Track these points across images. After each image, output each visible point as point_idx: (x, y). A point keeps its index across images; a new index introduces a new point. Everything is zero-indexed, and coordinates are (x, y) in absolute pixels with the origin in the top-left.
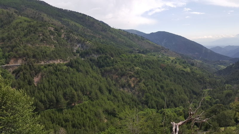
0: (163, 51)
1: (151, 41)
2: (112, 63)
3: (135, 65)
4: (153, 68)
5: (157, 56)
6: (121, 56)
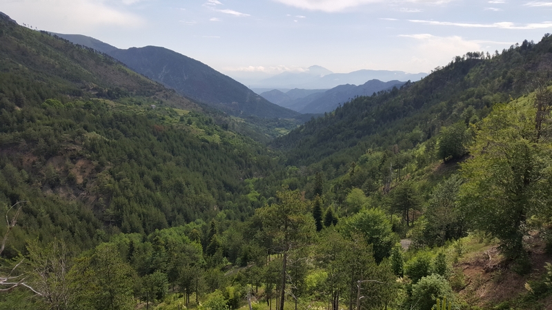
0: (162, 94)
1: (131, 69)
2: (20, 121)
3: (85, 128)
4: (134, 134)
5: (145, 105)
6: (45, 104)
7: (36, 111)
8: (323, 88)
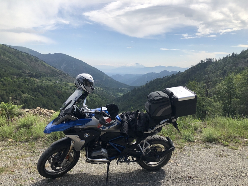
0: (62, 76)
1: (48, 64)
3: (23, 92)
4: (47, 95)
5: (53, 81)
6: (2, 80)
8: (141, 74)
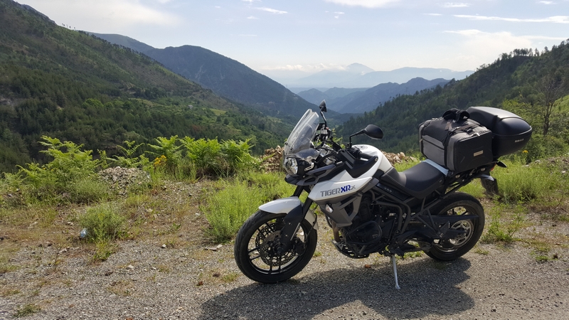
0: (199, 95)
1: (168, 68)
2: (62, 120)
3: (125, 127)
5: (182, 105)
6: (85, 103)
7: (77, 111)
8: (364, 87)
